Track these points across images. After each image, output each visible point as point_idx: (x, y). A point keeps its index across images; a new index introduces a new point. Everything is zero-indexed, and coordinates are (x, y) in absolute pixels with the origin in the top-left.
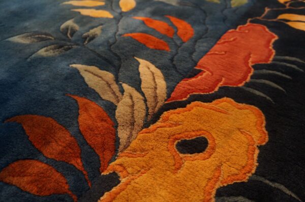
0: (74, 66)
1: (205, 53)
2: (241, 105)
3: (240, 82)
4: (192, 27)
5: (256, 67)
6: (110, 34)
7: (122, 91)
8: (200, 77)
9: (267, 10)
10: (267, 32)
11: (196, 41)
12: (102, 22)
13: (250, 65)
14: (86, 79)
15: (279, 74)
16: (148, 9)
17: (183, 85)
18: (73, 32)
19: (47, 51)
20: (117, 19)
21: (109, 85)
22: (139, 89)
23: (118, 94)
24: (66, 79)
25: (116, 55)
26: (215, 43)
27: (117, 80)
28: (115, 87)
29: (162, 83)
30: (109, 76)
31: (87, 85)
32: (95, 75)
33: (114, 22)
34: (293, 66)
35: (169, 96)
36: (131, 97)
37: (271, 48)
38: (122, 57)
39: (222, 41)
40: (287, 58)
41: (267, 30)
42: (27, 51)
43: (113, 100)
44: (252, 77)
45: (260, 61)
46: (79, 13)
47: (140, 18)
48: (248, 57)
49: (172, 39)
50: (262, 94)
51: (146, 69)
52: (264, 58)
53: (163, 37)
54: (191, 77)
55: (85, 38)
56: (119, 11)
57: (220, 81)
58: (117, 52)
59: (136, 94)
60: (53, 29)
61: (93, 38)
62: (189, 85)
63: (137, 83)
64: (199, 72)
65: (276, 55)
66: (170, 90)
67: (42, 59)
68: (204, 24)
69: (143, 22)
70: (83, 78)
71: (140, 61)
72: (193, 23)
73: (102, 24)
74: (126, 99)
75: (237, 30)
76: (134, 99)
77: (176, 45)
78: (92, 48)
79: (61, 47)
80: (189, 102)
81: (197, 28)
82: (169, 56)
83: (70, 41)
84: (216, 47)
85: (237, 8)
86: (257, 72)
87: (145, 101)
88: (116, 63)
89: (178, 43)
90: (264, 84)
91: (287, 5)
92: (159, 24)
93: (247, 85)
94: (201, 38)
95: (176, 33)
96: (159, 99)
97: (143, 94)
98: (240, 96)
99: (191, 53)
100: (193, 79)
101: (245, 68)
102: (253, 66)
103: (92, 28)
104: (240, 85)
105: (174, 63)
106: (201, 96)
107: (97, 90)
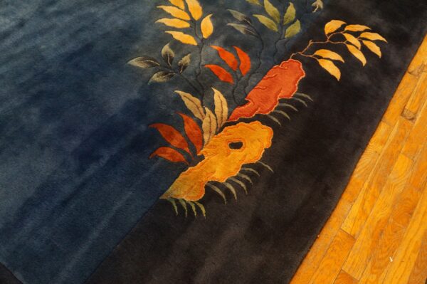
0: (177, 91)
1: (253, 87)
2: (264, 126)
3: (268, 111)
4: (250, 60)
5: (281, 101)
6: (196, 65)
7: (205, 113)
8: (246, 106)
9: (311, 43)
10: (300, 69)
11: (250, 76)
12: (190, 50)
13: (278, 98)
14: (186, 103)
15: (292, 107)
16: (222, 37)
17: (237, 111)
18: (172, 59)
19: (158, 77)
20: (200, 47)
21: (198, 108)
22: (214, 112)
23: (203, 114)
24: (174, 101)
25: (200, 84)
26: (262, 78)
27: (202, 105)
28: (201, 109)
29: (226, 109)
30: (198, 101)
31: (186, 107)
32: (190, 100)
33: (198, 51)
34: (304, 102)
35: (228, 118)
36: (210, 117)
37: (296, 85)
38: (205, 87)
39: (267, 76)
40: (303, 95)
41: (301, 67)
42: (146, 75)
43: (201, 118)
44: (275, 109)
45: (285, 96)
46: (172, 35)
47: (216, 47)
48: (279, 92)
49: (235, 72)
50: (277, 121)
51: (218, 97)
52: (288, 93)
53: (230, 69)
54: (242, 105)
55: (180, 67)
56: (201, 37)
57: (256, 110)
58: (201, 82)
59: (212, 115)
60: (157, 54)
61: (185, 67)
62: (240, 111)
63: (212, 108)
64: (247, 102)
65: (297, 92)
66: (230, 113)
67: (156, 84)
68: (259, 58)
69: (218, 53)
70: (184, 102)
71: (215, 91)
72: (252, 57)
73: (190, 53)
74: (207, 118)
75: (280, 66)
76: (212, 119)
77: (237, 78)
78: (186, 77)
79: (166, 74)
80: (238, 122)
81: (254, 63)
82: (232, 88)
83: (170, 68)
84: (262, 81)
85: (289, 39)
86: (280, 105)
87: (217, 120)
88: (201, 92)
89: (239, 76)
90: (280, 114)
91: (329, 38)
92: (229, 57)
93: (271, 114)
94: (254, 73)
95: (238, 67)
96: (224, 119)
97: (216, 116)
98: (265, 120)
99: (245, 87)
100: (243, 107)
101: (274, 101)
102: (279, 100)
103: (184, 56)
104: (267, 114)
105: (235, 94)
106: (244, 119)
107: (192, 111)
